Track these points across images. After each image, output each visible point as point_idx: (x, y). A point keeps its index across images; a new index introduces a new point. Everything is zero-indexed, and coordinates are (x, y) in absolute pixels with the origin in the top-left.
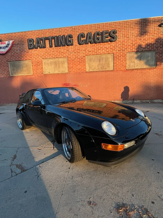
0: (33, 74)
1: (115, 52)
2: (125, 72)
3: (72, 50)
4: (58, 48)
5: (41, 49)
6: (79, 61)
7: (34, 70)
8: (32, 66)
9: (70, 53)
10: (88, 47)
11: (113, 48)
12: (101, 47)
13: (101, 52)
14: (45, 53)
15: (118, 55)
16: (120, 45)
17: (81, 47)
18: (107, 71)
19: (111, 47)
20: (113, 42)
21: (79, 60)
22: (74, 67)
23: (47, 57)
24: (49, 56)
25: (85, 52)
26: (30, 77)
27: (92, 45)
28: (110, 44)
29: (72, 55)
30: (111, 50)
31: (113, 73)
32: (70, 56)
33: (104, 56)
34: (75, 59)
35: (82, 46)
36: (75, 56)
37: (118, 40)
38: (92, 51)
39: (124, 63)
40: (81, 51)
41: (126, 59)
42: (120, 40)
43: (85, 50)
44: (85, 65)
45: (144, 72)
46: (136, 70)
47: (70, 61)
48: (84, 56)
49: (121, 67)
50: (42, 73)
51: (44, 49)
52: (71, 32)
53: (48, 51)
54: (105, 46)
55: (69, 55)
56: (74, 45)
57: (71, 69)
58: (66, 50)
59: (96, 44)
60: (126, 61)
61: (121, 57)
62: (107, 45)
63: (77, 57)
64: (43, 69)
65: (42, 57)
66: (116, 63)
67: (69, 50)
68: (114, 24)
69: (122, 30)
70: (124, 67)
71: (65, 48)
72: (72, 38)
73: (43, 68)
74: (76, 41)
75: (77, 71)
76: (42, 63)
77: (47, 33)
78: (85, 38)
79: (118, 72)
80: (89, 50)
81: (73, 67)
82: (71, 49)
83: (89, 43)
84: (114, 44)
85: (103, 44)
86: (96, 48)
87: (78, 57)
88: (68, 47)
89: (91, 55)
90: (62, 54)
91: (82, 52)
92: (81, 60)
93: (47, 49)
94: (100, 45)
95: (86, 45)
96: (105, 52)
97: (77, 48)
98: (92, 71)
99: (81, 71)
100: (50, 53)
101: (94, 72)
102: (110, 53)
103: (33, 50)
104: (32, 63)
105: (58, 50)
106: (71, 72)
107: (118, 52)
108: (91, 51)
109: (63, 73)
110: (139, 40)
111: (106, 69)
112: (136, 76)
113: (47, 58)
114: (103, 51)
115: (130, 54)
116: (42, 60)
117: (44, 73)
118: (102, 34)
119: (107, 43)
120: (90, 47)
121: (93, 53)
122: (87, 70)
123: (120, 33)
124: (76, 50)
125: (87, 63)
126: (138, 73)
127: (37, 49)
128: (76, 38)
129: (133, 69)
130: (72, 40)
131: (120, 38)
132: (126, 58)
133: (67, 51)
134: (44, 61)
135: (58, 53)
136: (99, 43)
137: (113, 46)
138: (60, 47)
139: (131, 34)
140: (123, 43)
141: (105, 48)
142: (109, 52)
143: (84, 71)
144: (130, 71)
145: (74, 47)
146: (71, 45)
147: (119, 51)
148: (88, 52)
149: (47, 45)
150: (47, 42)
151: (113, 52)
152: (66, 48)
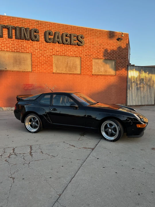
1: (82, 56)
2: (91, 76)
3: (37, 47)
4: (20, 40)
6: (45, 60)
9: (35, 49)
10: (55, 47)
11: (81, 52)
12: (69, 49)
13: (69, 54)
15: (85, 60)
16: (86, 50)
17: (48, 44)
18: (75, 74)
19: (79, 51)
20: (81, 47)
21: (46, 58)
22: (40, 66)
23: (3, 49)
24: (7, 49)
25: (52, 51)
27: (59, 45)
28: (78, 47)
29: (37, 52)
30: (79, 54)
31: (80, 77)
32: (34, 53)
33: (72, 59)
34: (40, 57)
35: (50, 45)
36: (40, 53)
37: (85, 45)
38: (60, 52)
39: (90, 67)
40: (48, 49)
41: (92, 65)
42: (87, 45)
43: (53, 50)
44: (52, 65)
45: (106, 78)
46: (101, 76)
47: (34, 59)
48: (51, 55)
49: (88, 72)
51: (0, 39)
52: (37, 26)
54: (73, 49)
55: (33, 51)
56: (40, 41)
57: (35, 67)
58: (29, 45)
59: (64, 45)
60: (92, 66)
61: (87, 61)
62: (75, 48)
63: (42, 55)
66: (83, 67)
67: (34, 45)
68: (81, 29)
69: (89, 36)
70: (91, 72)
71: (28, 42)
72: (38, 33)
74: (43, 37)
75: (43, 71)
78: (53, 36)
79: (85, 76)
80: (56, 50)
81: (38, 66)
82: (36, 45)
83: (57, 43)
84: (81, 48)
85: (71, 46)
86: (64, 49)
87: (44, 55)
88: (33, 42)
89: (58, 55)
90: (25, 49)
91: (49, 51)
92: (48, 59)
93: (4, 40)
94: (68, 46)
95: (53, 44)
96: (72, 54)
97: (43, 46)
98: (60, 73)
99: (47, 71)
100: (8, 45)
101: (61, 73)
102: (78, 57)
105: (19, 43)
106: (36, 71)
107: (85, 57)
108: (58, 52)
109: (24, 72)
110: (102, 48)
111: (74, 72)
112: (100, 82)
113: (4, 51)
114: (71, 53)
115: (96, 60)
118: (70, 36)
119: (75, 46)
120: (58, 47)
121: (61, 53)
122: (54, 71)
123: (87, 39)
124: (42, 47)
125: (54, 63)
126: (102, 79)
128: (43, 34)
129: (98, 75)
130: (39, 35)
131: (87, 44)
132: (92, 63)
133: (31, 46)
135: (20, 46)
136: (68, 44)
137: (81, 50)
138: (22, 40)
139: (96, 42)
140: (90, 49)
141: (73, 51)
142: (77, 55)
143: (51, 71)
144: (95, 76)
145: (40, 44)
146: (37, 41)
147: (85, 55)
148: (55, 52)
150: (5, 31)
151: (81, 56)
152: (30, 42)
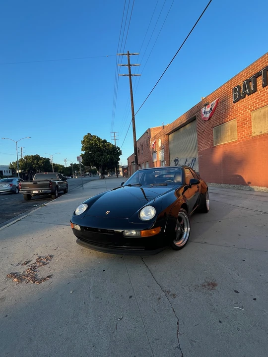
0: (238, 139)
5: (249, 96)
7: (239, 132)
8: (238, 127)
14: (255, 101)
23: (258, 106)
24: (261, 104)
26: (233, 144)
50: (249, 136)
51: (254, 94)
53: (260, 95)
64: (251, 129)
65: (251, 108)
73: (251, 127)
76: (251, 117)
77: (260, 65)
93: (258, 93)
100: (263, 97)
103: (240, 101)
104: (238, 123)
113: (258, 108)
116: (250, 114)
117: (253, 135)
127: (244, 99)
134: (253, 114)
149: (259, 85)
150: (260, 80)
